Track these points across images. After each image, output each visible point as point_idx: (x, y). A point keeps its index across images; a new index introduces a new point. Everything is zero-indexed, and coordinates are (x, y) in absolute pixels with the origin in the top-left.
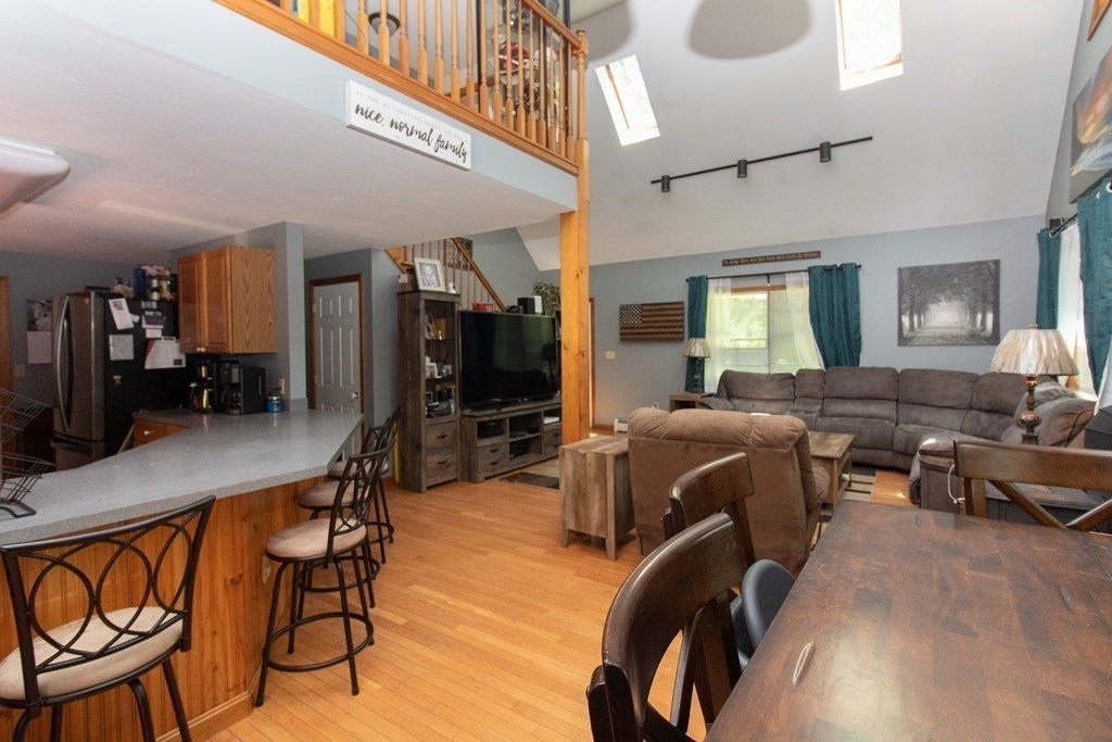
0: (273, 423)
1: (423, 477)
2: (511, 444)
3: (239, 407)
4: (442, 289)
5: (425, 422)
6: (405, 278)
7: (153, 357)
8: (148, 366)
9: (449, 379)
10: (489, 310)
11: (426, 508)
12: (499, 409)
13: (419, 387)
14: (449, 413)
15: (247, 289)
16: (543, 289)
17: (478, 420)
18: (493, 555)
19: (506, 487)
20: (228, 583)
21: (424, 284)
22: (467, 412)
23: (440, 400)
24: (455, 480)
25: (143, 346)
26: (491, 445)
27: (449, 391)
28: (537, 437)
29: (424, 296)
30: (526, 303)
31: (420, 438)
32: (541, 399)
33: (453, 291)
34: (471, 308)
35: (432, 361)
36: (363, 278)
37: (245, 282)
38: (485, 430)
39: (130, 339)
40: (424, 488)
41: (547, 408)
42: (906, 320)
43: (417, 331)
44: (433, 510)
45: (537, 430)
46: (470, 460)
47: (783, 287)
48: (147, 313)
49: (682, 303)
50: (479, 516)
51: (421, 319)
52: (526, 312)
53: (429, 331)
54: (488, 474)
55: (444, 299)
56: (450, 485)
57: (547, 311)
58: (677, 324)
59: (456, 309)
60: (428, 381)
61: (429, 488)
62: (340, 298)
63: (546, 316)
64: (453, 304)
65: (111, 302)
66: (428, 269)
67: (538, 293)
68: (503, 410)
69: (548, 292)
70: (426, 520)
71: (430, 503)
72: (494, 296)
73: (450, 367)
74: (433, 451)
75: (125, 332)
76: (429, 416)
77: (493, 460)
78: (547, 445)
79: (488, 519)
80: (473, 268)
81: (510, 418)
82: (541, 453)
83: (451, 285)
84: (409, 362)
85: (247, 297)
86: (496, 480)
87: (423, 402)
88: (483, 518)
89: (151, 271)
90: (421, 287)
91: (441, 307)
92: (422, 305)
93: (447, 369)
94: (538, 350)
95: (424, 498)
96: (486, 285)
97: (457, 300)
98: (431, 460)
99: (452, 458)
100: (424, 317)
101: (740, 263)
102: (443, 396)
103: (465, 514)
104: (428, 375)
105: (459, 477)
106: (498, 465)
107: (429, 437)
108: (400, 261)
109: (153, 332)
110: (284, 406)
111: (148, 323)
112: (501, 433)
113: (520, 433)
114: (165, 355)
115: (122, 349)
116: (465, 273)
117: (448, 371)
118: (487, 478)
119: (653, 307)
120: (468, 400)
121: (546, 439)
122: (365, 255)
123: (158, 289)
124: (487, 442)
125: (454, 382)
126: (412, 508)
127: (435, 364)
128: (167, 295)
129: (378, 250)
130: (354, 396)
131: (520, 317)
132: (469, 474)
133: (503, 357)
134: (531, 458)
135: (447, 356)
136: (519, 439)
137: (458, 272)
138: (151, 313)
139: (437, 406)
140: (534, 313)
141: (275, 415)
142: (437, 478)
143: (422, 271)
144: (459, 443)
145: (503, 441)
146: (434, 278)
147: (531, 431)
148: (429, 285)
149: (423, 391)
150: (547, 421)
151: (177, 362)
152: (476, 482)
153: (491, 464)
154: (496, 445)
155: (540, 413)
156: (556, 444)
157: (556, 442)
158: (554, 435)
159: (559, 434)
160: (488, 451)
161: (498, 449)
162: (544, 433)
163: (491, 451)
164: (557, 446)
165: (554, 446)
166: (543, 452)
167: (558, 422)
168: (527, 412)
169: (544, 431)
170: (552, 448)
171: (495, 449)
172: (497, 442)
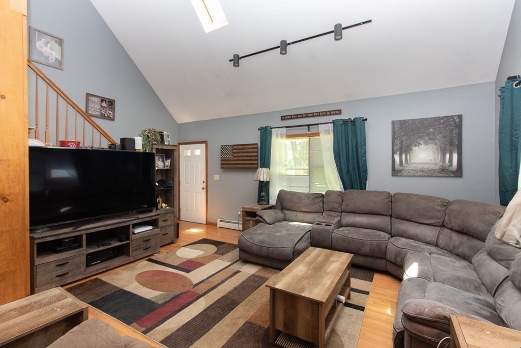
2: (88, 254)
10: (72, 146)
12: (78, 227)
16: (146, 132)
17: (38, 241)
26: (59, 260)
28: (127, 244)
41: (135, 222)
42: (397, 157)
45: (126, 239)
47: (318, 134)
49: (257, 144)
58: (253, 158)
68: (81, 228)
69: (150, 134)
72: (105, 136)
77: (59, 273)
78: (136, 250)
81: (87, 235)
82: (129, 256)
101: (291, 118)
106: (68, 275)
112: (77, 247)
119: (240, 147)
121: (133, 246)
124: (51, 258)
134: (117, 261)
140: (134, 149)
145: (77, 254)
147: (121, 240)
150: (137, 230)
153: (56, 277)
154: (66, 259)
155: (129, 226)
156: (147, 247)
157: (146, 246)
158: (144, 241)
159: (150, 239)
160: (53, 265)
161: (68, 263)
162: (132, 241)
163: (57, 266)
164: (146, 249)
165: (144, 249)
166: (131, 255)
167: (151, 230)
168: (109, 227)
169: (132, 239)
170: (142, 251)
171: (63, 262)
172: (66, 257)
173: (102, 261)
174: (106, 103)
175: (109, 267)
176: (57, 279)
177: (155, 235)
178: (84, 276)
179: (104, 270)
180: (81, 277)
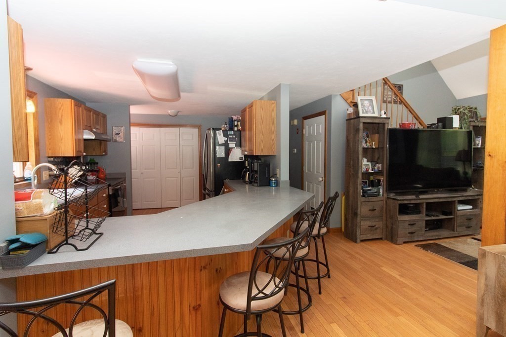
0: (272, 192)
1: (358, 233)
2: (426, 221)
3: (257, 182)
4: (376, 115)
5: (361, 200)
6: (351, 110)
7: (231, 156)
8: (230, 160)
9: (380, 173)
10: (412, 127)
11: (357, 256)
12: (417, 196)
13: (357, 177)
14: (378, 195)
15: (263, 122)
16: (461, 110)
17: (400, 202)
18: (403, 319)
19: (420, 253)
20: (191, 308)
21: (363, 113)
22: (392, 195)
23: (373, 186)
24: (381, 239)
25: (228, 151)
26: (410, 221)
27: (379, 181)
28: (452, 218)
29: (363, 120)
30: (445, 122)
31: (357, 209)
32: (456, 191)
33: (384, 116)
34: (398, 127)
35: (367, 162)
36: (327, 112)
37: (262, 119)
38: (404, 209)
39: (223, 148)
40: (358, 240)
41: (461, 199)
43: (357, 142)
44: (362, 259)
45: (451, 214)
46: (392, 228)
48: (230, 136)
50: (395, 274)
51: (361, 134)
52: (444, 127)
53: (366, 142)
54: (407, 240)
55: (377, 121)
56: (377, 241)
57: (464, 126)
59: (386, 127)
60: (363, 173)
61: (362, 241)
62: (316, 125)
63: (464, 130)
64: (384, 124)
65: (217, 132)
66: (366, 103)
67: (456, 113)
68: (421, 197)
69: (466, 111)
70: (356, 266)
71: (361, 253)
72: (416, 117)
73: (380, 165)
74: (365, 218)
75: (222, 145)
76: (363, 196)
77: (410, 230)
78: (460, 226)
79: (402, 279)
80: (402, 102)
81: (427, 204)
82: (453, 230)
83: (383, 112)
84: (352, 162)
85: (262, 126)
86: (413, 245)
87: (360, 187)
88: (398, 277)
89: (235, 118)
90: (361, 114)
91: (375, 126)
92: (361, 126)
93: (379, 166)
94: (454, 154)
95: (358, 249)
96: (411, 111)
97: (387, 121)
98: (365, 224)
99: (379, 224)
100: (362, 134)
102: (375, 184)
103: (384, 269)
104: (364, 170)
105: (384, 238)
106: (415, 234)
107: (363, 209)
108: (349, 101)
109: (232, 145)
110: (277, 184)
111: (230, 141)
112: (419, 212)
113: (436, 214)
114: (236, 155)
115: (221, 152)
116: (395, 106)
117: (378, 168)
118: (405, 242)
120: (392, 187)
121: (458, 221)
122: (328, 100)
123: (237, 126)
124: (406, 218)
125: (383, 175)
126: (348, 253)
127: (370, 163)
128: (240, 128)
129: (336, 95)
130: (321, 179)
131: (440, 131)
132: (391, 236)
133: (424, 158)
134: (445, 233)
135: (379, 158)
136: (433, 218)
137: (390, 105)
138: (231, 136)
139: (370, 190)
140: (452, 127)
141: (273, 188)
142: (368, 235)
143: (362, 104)
144: (384, 215)
145: (420, 218)
146: (370, 108)
147: (445, 214)
148: (367, 113)
149: (360, 180)
150: (461, 207)
151: (241, 158)
152: (396, 244)
153: (409, 233)
154: (414, 220)
155: (455, 201)
156: (469, 226)
157: (468, 224)
158: (467, 219)
159: (472, 219)
160: (406, 224)
161: (415, 224)
162: (457, 216)
163: (409, 225)
164: (469, 227)
165: (466, 227)
166: (455, 230)
167: (471, 209)
168: (442, 200)
169: (458, 215)
170: (465, 227)
171: (413, 223)
172: (415, 219)
175: (440, 236)
176: (409, 235)
177: (474, 215)
178: (424, 239)
179: (437, 238)
180: (421, 239)
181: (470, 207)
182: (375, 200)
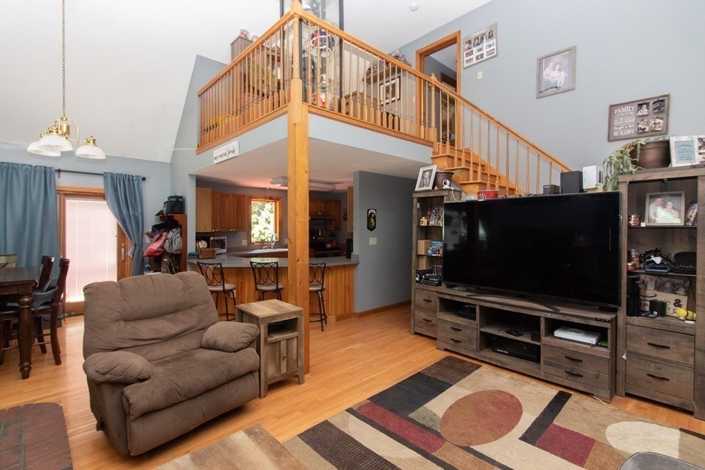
1: (412, 323)
2: (483, 333)
5: (415, 285)
21: (420, 187)
26: (453, 323)
40: (412, 331)
51: (414, 211)
54: (448, 347)
59: (445, 201)
61: (417, 334)
66: (427, 174)
76: (418, 282)
77: (454, 337)
86: (449, 355)
87: (413, 271)
90: (417, 189)
92: (415, 201)
98: (419, 315)
106: (462, 345)
107: (418, 297)
112: (470, 317)
118: (446, 349)
124: (447, 318)
142: (424, 330)
143: (422, 176)
145: (473, 326)
146: (428, 180)
152: (437, 347)
154: (459, 325)
155: (539, 318)
156: (575, 373)
157: (572, 369)
158: (567, 358)
159: (581, 361)
161: (460, 330)
163: (452, 328)
164: (572, 374)
165: (567, 372)
166: (542, 368)
167: (591, 345)
168: (506, 308)
170: (563, 371)
171: (457, 328)
172: (459, 322)
173: (510, 354)
174: (648, 108)
176: (452, 342)
177: (595, 359)
178: (476, 357)
180: (472, 355)
181: (592, 340)
182: (431, 289)
